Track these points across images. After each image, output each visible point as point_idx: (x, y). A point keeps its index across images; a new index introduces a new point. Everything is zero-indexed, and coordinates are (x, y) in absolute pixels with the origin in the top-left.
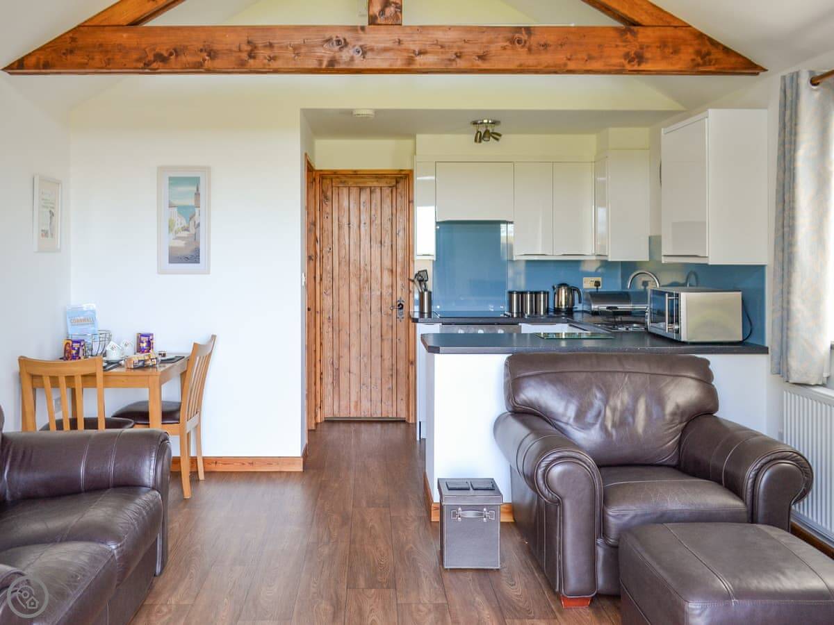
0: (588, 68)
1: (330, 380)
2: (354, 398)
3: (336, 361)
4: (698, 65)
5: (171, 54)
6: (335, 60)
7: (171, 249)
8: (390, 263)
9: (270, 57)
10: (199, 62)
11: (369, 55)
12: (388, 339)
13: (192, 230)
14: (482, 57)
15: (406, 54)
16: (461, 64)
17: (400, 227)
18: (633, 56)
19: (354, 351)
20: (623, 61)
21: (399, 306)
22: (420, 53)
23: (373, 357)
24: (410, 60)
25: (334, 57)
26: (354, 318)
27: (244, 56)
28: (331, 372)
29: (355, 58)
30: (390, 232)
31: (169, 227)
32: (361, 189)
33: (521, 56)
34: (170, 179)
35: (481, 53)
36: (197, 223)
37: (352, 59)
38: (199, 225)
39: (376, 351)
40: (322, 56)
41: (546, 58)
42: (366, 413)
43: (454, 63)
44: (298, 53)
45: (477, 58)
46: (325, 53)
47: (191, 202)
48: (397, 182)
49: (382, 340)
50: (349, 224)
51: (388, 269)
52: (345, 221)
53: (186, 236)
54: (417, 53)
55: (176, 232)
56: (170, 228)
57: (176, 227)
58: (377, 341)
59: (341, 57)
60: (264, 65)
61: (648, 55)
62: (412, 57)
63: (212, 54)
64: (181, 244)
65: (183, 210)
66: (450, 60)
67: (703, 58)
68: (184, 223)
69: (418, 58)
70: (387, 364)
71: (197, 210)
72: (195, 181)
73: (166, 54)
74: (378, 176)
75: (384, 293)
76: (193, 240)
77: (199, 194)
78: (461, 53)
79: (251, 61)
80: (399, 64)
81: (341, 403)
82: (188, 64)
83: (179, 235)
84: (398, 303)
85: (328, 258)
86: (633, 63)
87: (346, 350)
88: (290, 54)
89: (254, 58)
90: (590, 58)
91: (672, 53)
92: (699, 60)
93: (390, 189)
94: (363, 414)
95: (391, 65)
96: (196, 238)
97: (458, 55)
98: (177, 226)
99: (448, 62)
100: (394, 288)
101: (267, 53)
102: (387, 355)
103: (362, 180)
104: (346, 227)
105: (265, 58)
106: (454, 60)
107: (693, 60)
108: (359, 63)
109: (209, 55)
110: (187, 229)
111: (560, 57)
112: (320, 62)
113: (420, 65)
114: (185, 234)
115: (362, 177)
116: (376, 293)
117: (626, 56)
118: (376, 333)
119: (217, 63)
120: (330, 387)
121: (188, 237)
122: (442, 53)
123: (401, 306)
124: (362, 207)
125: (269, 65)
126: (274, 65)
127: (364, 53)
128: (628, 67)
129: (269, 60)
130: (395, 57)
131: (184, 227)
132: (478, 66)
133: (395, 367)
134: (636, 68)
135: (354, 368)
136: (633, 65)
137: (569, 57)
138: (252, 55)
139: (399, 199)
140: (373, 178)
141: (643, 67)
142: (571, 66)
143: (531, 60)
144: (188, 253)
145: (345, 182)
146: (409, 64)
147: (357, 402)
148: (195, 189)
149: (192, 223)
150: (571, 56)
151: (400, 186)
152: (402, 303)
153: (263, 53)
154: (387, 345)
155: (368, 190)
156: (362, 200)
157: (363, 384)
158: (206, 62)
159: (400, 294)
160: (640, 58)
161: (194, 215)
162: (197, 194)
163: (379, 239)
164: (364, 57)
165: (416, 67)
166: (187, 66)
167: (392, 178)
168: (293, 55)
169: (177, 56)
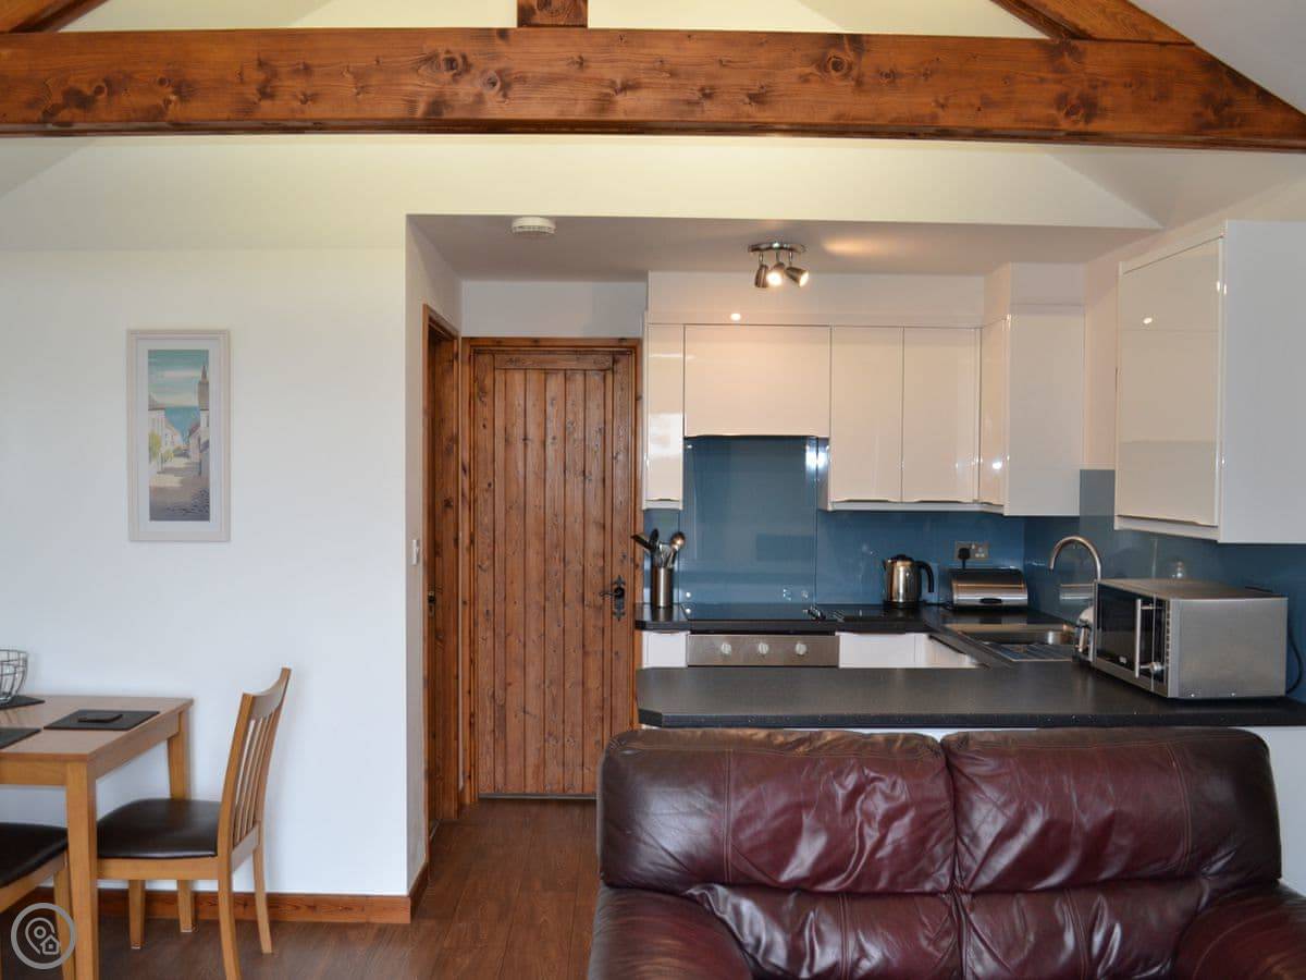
0: (984, 123)
1: (489, 724)
2: (532, 760)
3: (499, 692)
4: (1209, 126)
5: (99, 90)
6: (444, 102)
7: (156, 492)
8: (600, 513)
9: (304, 95)
10: (156, 107)
11: (517, 90)
12: (596, 652)
13: (195, 456)
14: (757, 98)
15: (594, 90)
16: (713, 111)
17: (619, 445)
18: (1074, 102)
19: (533, 673)
20: (1053, 112)
21: (616, 591)
22: (625, 88)
23: (567, 686)
24: (605, 102)
25: (441, 94)
26: (533, 611)
27: (251, 92)
28: (489, 713)
29: (487, 98)
30: (599, 454)
31: (150, 449)
32: (547, 372)
33: (842, 99)
34: (152, 354)
35: (755, 90)
36: (203, 441)
37: (480, 99)
38: (207, 444)
39: (574, 674)
40: (418, 94)
41: (895, 103)
42: (555, 787)
43: (697, 109)
44: (362, 87)
45: (747, 100)
46: (422, 87)
47: (194, 401)
48: (615, 362)
49: (585, 654)
50: (525, 439)
51: (596, 523)
52: (518, 432)
53: (182, 466)
54: (619, 86)
55: (164, 460)
56: (153, 452)
57: (163, 450)
58: (575, 654)
59: (457, 94)
60: (293, 111)
61: (1106, 101)
62: (607, 95)
63: (184, 90)
64: (172, 481)
65: (174, 414)
66: (689, 102)
67: (1217, 111)
68: (179, 441)
69: (619, 98)
70: (594, 697)
71: (203, 415)
72: (199, 359)
73: (88, 91)
74: (580, 349)
75: (589, 568)
76: (197, 474)
77: (207, 384)
78: (712, 88)
79: (266, 104)
80: (579, 112)
81: (510, 767)
82: (135, 111)
83: (168, 465)
84: (615, 586)
85: (486, 501)
86: (1074, 117)
87: (518, 673)
88: (347, 87)
89: (271, 96)
90: (987, 104)
91: (1155, 100)
92: (1210, 116)
93: (602, 373)
94: (548, 788)
95: (562, 113)
96: (201, 470)
97: (707, 91)
98: (166, 447)
99: (686, 108)
100: (608, 559)
101: (298, 85)
102: (593, 683)
103: (551, 356)
104: (520, 445)
105: (295, 97)
106: (697, 103)
107: (1198, 115)
108: (495, 109)
109: (177, 92)
110: (184, 454)
111: (921, 103)
112: (412, 104)
113: (625, 112)
114: (180, 463)
115: (550, 352)
116: (575, 567)
117: (1061, 101)
118: (574, 641)
119: (196, 110)
120: (489, 738)
121: (186, 469)
122: (673, 87)
123: (619, 593)
124: (549, 408)
125: (303, 112)
126: (315, 111)
127: (506, 88)
128: (1066, 125)
129: (304, 102)
130: (572, 96)
131: (179, 448)
132: (749, 116)
133: (607, 706)
134: (1081, 126)
135: (534, 707)
136: (1075, 122)
137: (941, 101)
138: (266, 93)
139: (618, 393)
140: (568, 352)
141: (1094, 126)
142: (947, 120)
143: (860, 107)
144: (186, 499)
145: (517, 360)
146: (603, 110)
147: (538, 767)
148: (198, 374)
149: (193, 442)
150: (947, 99)
151: (619, 367)
152: (622, 586)
153: (291, 86)
154: (593, 665)
155: (561, 375)
156: (549, 395)
157: (550, 734)
158: (171, 106)
159: (619, 570)
160: (1090, 108)
161: (198, 425)
162: (204, 385)
163: (579, 467)
164: (505, 96)
165: (619, 116)
166: (133, 115)
167: (604, 353)
168: (355, 90)
169: (112, 93)
